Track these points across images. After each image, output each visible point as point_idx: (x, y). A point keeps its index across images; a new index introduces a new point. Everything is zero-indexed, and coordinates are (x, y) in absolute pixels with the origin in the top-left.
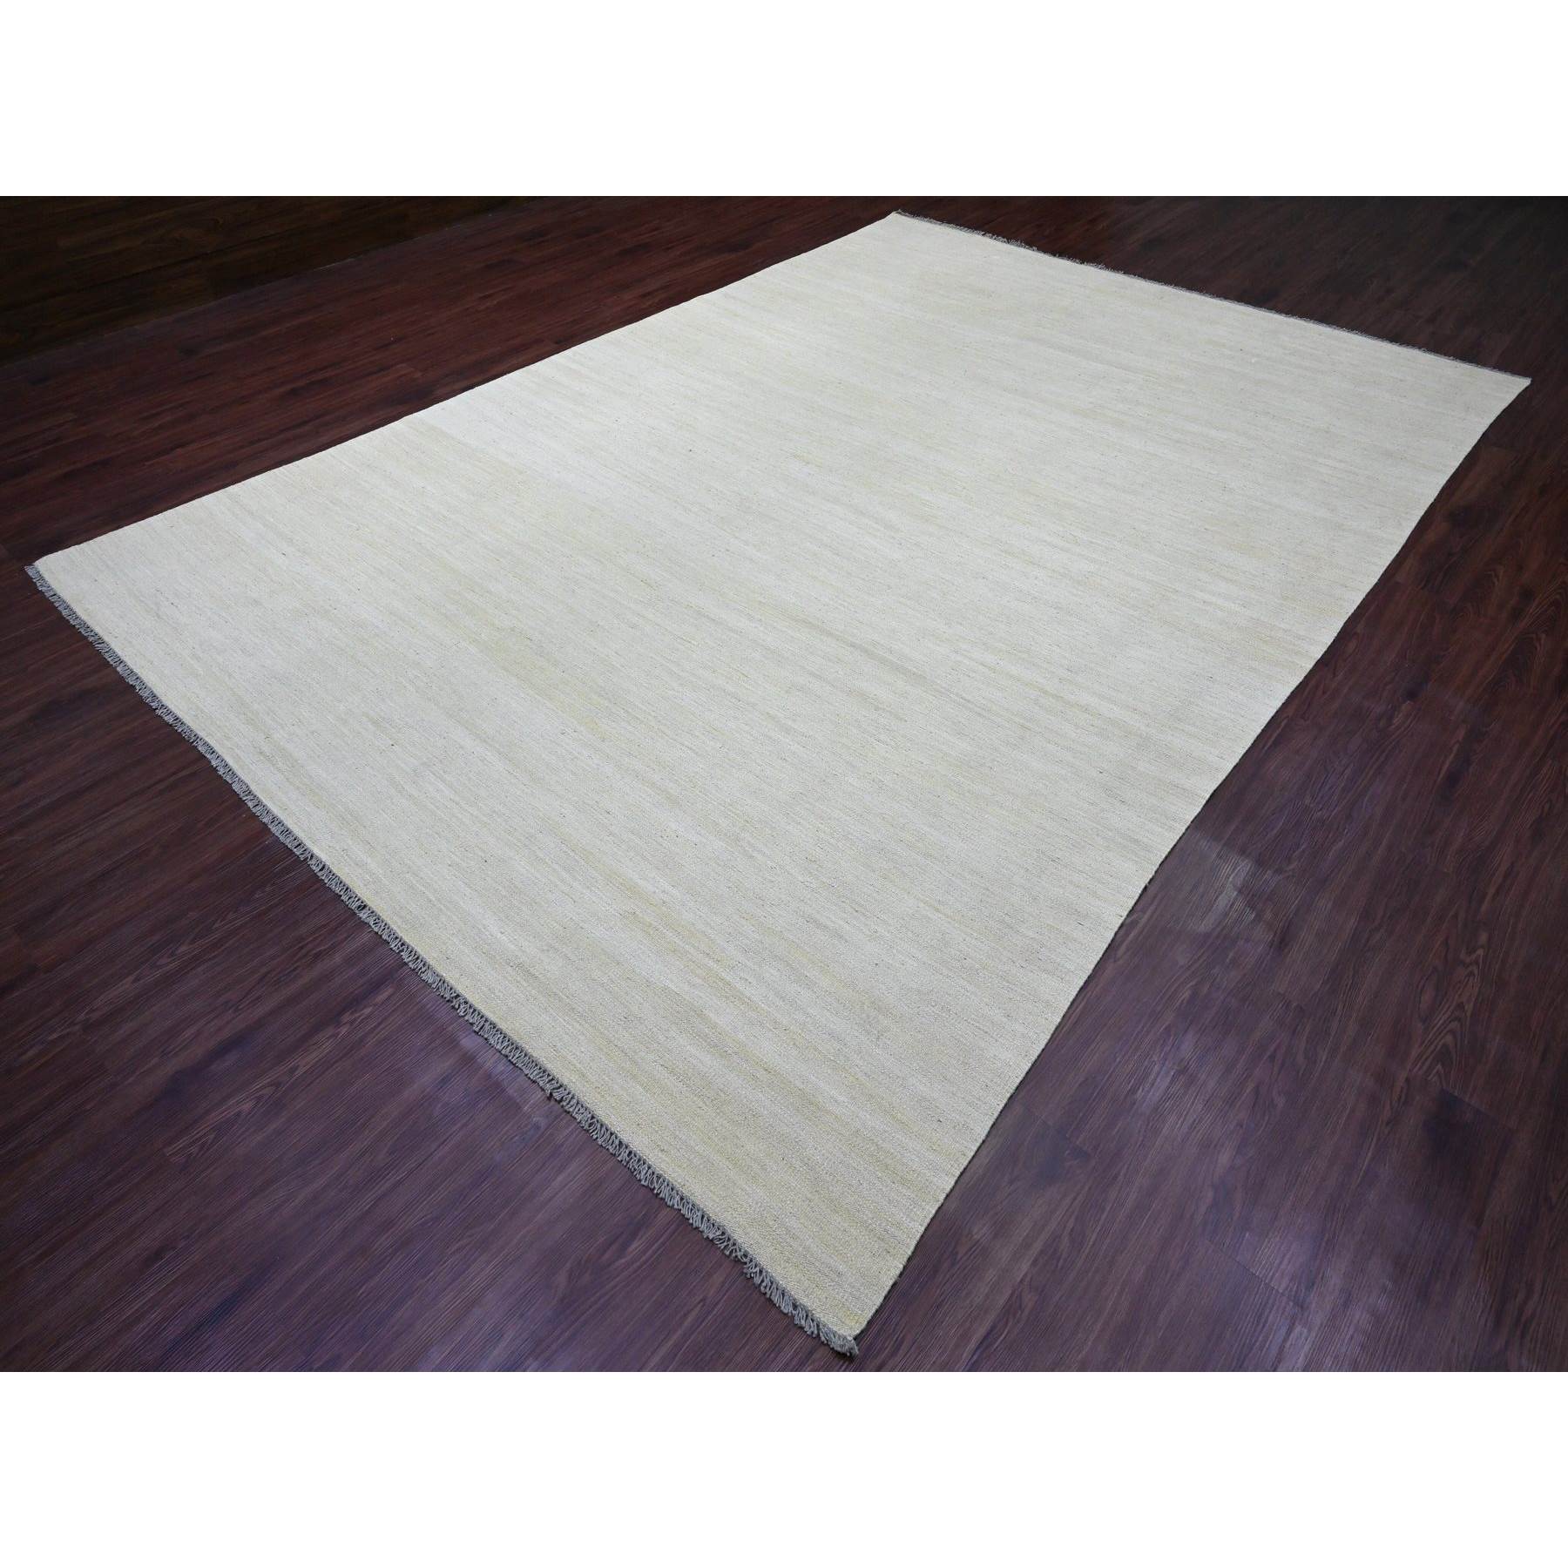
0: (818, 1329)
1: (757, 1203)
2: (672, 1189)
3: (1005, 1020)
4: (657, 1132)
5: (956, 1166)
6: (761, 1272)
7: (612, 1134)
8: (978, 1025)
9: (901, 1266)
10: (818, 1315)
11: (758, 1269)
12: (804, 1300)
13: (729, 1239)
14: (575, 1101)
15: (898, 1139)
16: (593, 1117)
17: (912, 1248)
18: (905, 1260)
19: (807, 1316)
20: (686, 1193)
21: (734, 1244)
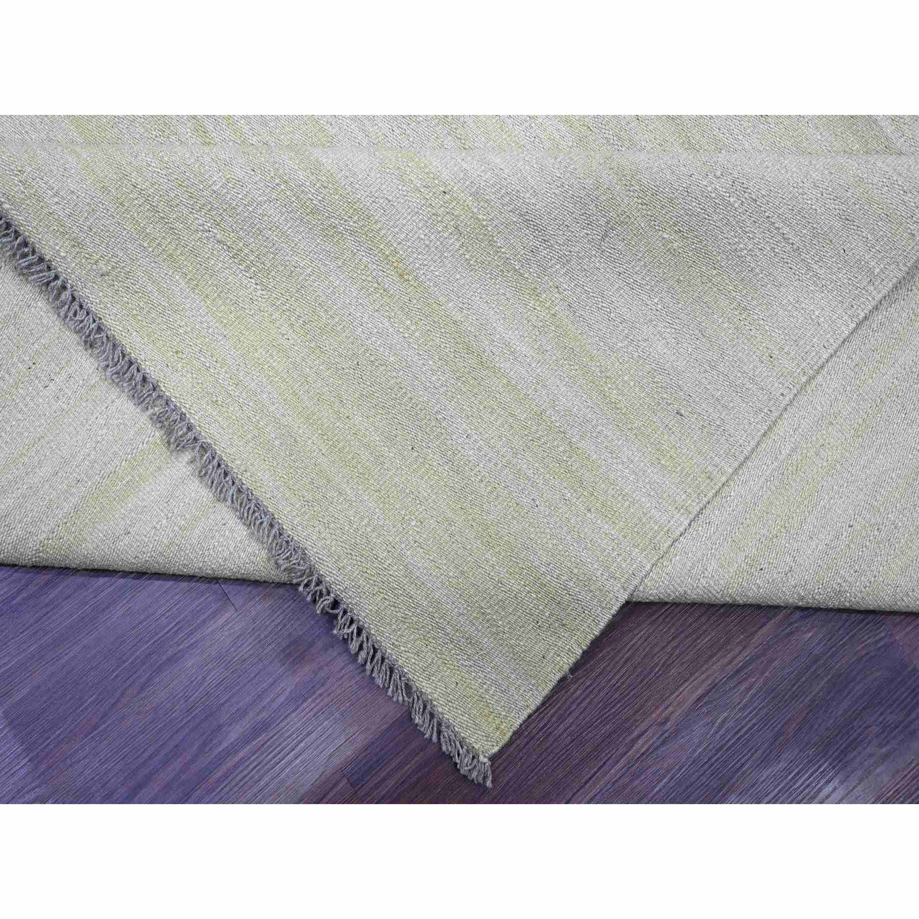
0: (439, 732)
1: (362, 519)
2: (226, 474)
3: (838, 225)
4: (208, 368)
5: (694, 496)
6: (360, 631)
7: (131, 363)
8: (786, 230)
9: (579, 652)
10: (443, 709)
11: (354, 627)
12: (424, 685)
13: (311, 574)
14: (59, 282)
15: (606, 437)
16: (99, 329)
17: (602, 625)
18: (588, 642)
19: (425, 707)
20: (247, 483)
21: (319, 583)
